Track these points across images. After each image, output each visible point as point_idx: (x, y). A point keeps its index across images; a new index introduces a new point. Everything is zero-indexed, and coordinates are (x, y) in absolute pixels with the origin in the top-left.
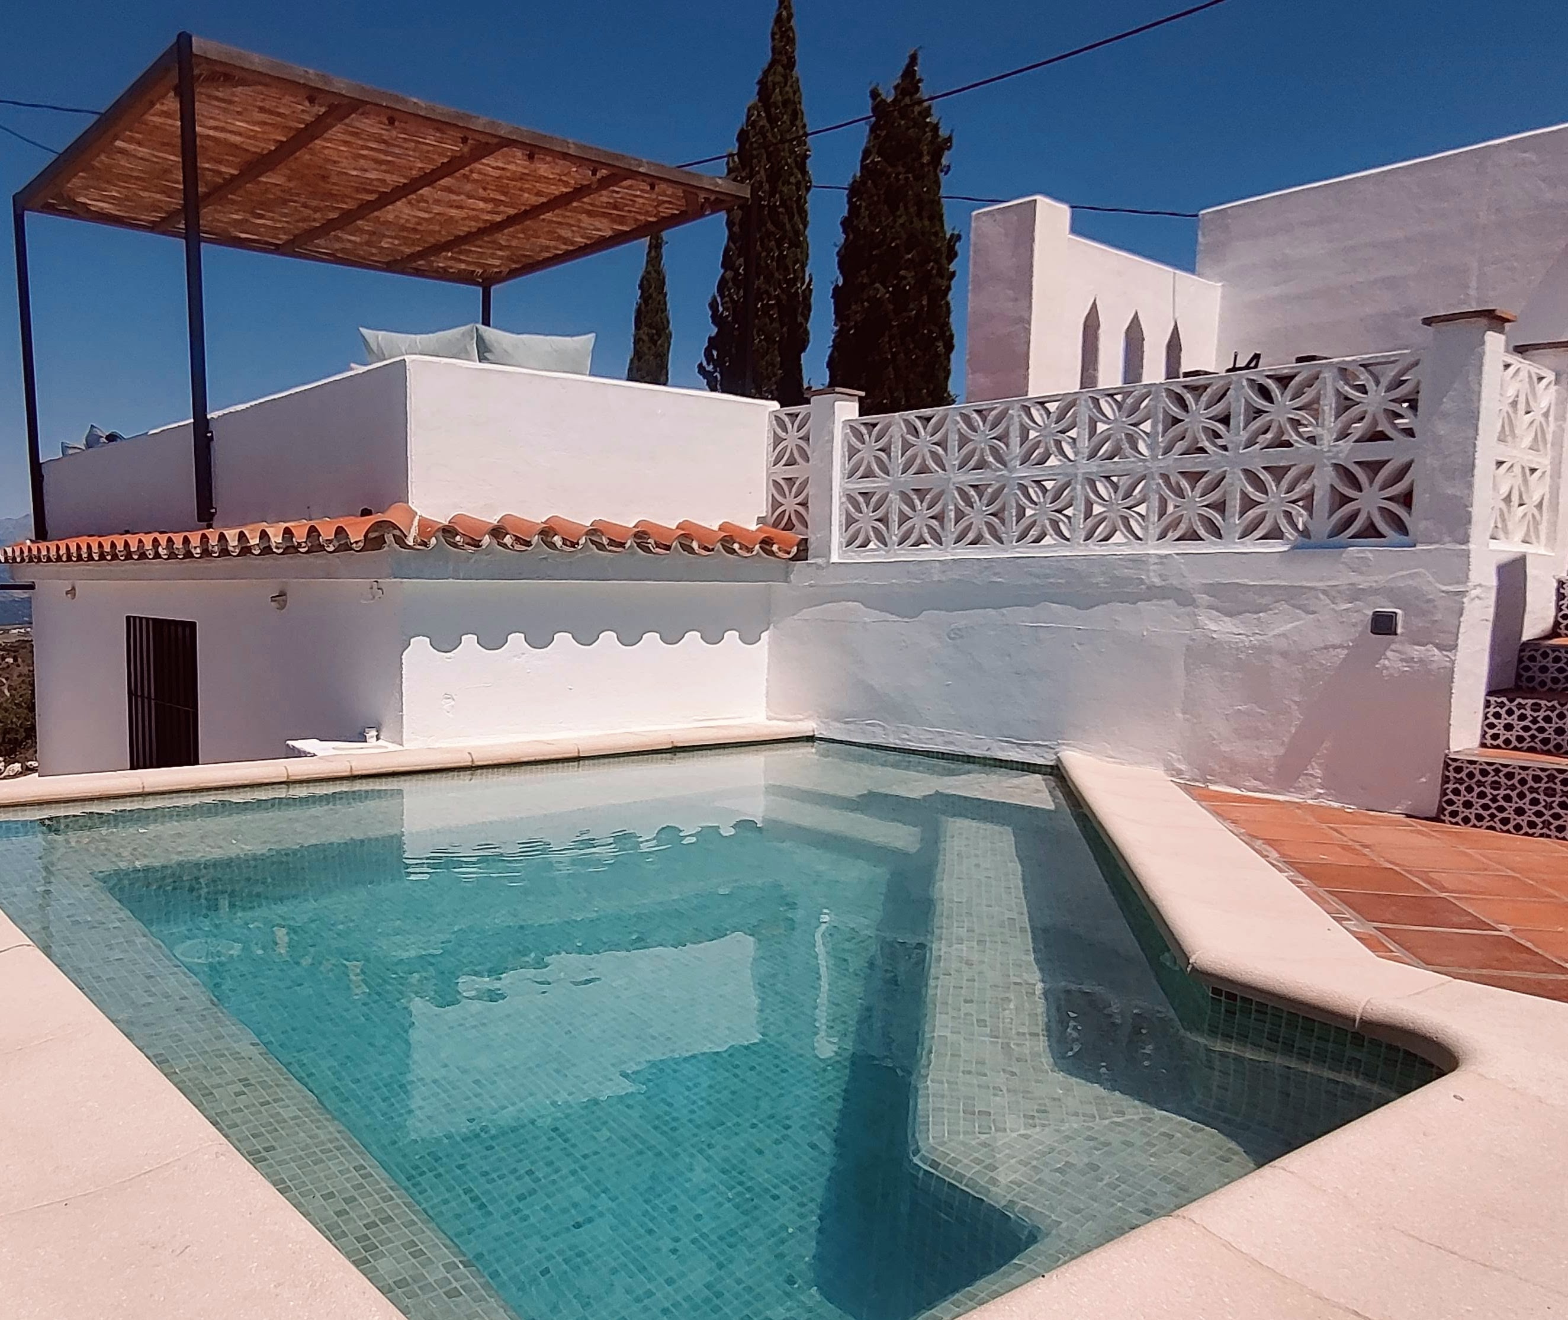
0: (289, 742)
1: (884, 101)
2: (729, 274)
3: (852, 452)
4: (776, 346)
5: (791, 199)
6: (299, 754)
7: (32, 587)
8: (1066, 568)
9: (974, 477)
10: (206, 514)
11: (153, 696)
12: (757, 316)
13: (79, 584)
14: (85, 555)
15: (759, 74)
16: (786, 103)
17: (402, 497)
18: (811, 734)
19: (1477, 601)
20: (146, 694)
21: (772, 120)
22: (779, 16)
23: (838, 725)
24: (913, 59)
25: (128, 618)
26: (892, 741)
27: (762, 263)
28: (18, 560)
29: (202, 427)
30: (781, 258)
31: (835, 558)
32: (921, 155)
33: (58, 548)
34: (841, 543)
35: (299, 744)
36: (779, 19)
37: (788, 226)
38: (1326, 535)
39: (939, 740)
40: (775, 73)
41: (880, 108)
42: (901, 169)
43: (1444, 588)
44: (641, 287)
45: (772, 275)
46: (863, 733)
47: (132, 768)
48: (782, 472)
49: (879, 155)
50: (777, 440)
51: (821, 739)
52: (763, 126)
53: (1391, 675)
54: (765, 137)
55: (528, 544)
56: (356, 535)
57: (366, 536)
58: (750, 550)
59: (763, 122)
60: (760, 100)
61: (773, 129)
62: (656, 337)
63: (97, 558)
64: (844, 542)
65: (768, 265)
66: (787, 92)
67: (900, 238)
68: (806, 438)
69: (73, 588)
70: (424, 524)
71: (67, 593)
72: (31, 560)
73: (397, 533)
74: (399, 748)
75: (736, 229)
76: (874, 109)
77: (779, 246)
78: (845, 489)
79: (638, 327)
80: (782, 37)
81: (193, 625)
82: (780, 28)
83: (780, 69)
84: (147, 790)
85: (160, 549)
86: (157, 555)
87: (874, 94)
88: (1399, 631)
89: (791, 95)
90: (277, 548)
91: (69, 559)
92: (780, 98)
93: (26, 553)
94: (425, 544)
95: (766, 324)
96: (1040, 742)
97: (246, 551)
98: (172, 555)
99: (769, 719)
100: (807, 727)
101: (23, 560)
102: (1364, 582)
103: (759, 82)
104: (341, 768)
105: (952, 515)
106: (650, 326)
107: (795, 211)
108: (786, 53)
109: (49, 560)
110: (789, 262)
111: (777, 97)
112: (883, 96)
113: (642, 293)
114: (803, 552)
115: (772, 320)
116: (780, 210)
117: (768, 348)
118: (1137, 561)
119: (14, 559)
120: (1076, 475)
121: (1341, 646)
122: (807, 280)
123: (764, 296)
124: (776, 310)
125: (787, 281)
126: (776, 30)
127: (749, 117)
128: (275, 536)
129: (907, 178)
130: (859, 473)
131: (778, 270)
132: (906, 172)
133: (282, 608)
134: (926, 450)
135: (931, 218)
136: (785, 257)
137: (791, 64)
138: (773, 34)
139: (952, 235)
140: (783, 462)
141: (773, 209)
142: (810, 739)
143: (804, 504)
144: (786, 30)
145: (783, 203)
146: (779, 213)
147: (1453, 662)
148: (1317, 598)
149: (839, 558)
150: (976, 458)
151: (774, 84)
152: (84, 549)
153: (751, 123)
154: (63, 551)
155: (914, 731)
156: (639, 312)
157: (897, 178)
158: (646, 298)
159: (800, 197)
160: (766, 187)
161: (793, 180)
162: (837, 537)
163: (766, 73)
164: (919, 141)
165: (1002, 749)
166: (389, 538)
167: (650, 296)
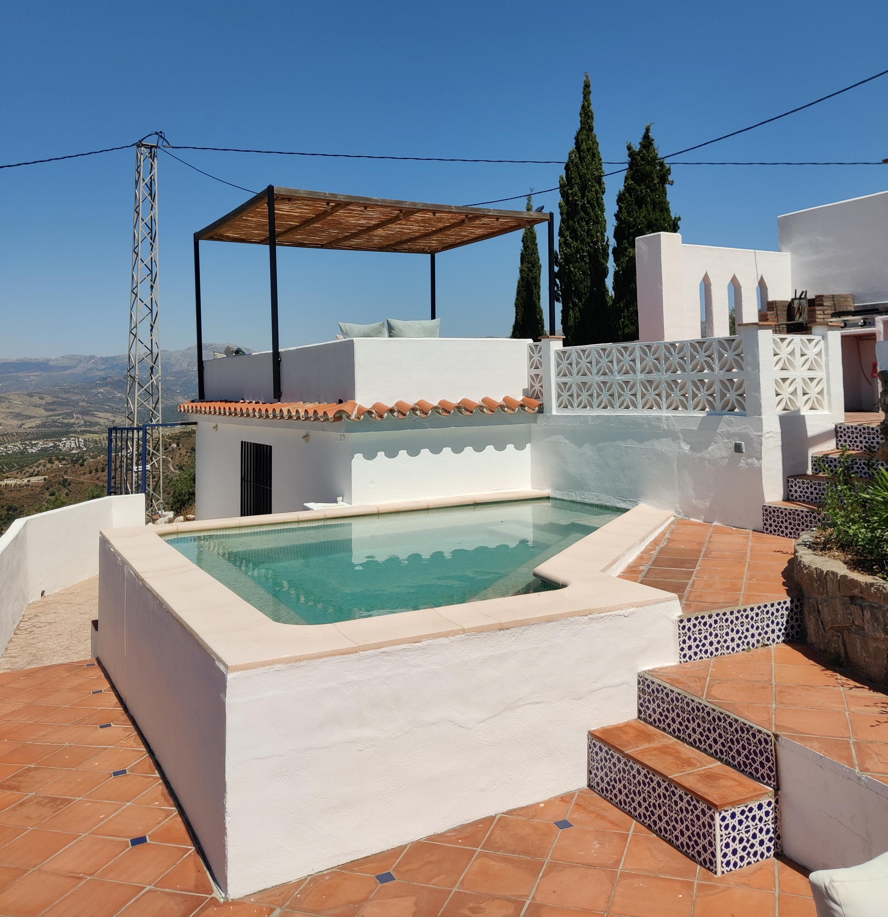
0: (305, 504)
1: (634, 151)
2: (563, 239)
3: (558, 365)
4: (589, 277)
5: (592, 199)
6: (307, 509)
7: (196, 423)
8: (634, 421)
9: (602, 378)
10: (278, 395)
11: (252, 481)
12: (577, 262)
13: (219, 425)
14: (222, 412)
15: (574, 134)
16: (588, 150)
17: (353, 397)
18: (548, 496)
19: (771, 439)
20: (249, 480)
21: (581, 159)
22: (583, 105)
23: (558, 492)
24: (648, 130)
25: (242, 442)
26: (579, 499)
27: (579, 234)
28: (191, 411)
29: (276, 354)
30: (589, 230)
31: (554, 413)
32: (653, 179)
33: (210, 408)
34: (556, 406)
35: (308, 505)
36: (583, 107)
37: (592, 214)
38: (720, 409)
39: (595, 498)
40: (582, 134)
41: (632, 154)
42: (643, 187)
43: (756, 433)
44: (523, 241)
45: (584, 240)
46: (568, 495)
47: (242, 516)
48: (535, 372)
49: (632, 181)
50: (531, 357)
51: (552, 498)
52: (577, 163)
53: (743, 469)
54: (578, 168)
55: (405, 415)
56: (331, 415)
57: (334, 416)
58: (514, 410)
59: (577, 160)
60: (576, 148)
61: (582, 163)
62: (531, 268)
63: (228, 414)
64: (558, 405)
65: (582, 234)
66: (589, 144)
67: (643, 223)
68: (541, 357)
69: (217, 426)
70: (360, 409)
71: (214, 428)
72: (197, 412)
73: (347, 414)
74: (349, 506)
75: (565, 216)
76: (630, 156)
77: (587, 223)
78: (556, 381)
79: (522, 263)
80: (585, 115)
81: (271, 447)
82: (584, 112)
83: (585, 132)
84: (241, 525)
85: (256, 413)
86: (254, 416)
87: (629, 148)
88: (744, 451)
89: (592, 145)
90: (303, 417)
91: (215, 413)
92: (585, 147)
93: (194, 409)
94: (359, 418)
95: (582, 266)
96: (632, 499)
97: (290, 417)
98: (261, 416)
99: (532, 488)
100: (547, 492)
101: (193, 411)
102: (732, 430)
103: (575, 138)
104: (321, 515)
105: (595, 395)
106: (529, 263)
107: (596, 205)
108: (588, 124)
109: (205, 413)
110: (593, 232)
111: (584, 147)
112: (634, 149)
113: (524, 244)
114: (541, 410)
115: (586, 263)
116: (587, 205)
117: (584, 278)
118: (659, 419)
119: (188, 411)
120: (637, 379)
121: (727, 458)
122: (606, 240)
123: (580, 251)
124: (588, 257)
125: (592, 242)
126: (582, 112)
127: (570, 158)
128: (302, 412)
129: (646, 191)
130: (561, 374)
131: (588, 236)
132: (646, 188)
133: (307, 442)
134: (584, 366)
135: (662, 211)
136: (591, 230)
137: (591, 129)
138: (581, 114)
139: (675, 218)
140: (534, 367)
141: (583, 205)
142: (548, 498)
143: (542, 387)
144: (587, 112)
145: (589, 202)
146: (586, 207)
147: (761, 464)
148: (718, 436)
149: (557, 412)
150: (602, 370)
151: (582, 141)
152: (222, 410)
153: (571, 160)
154: (212, 409)
155: (586, 494)
156: (522, 255)
157: (642, 192)
158: (526, 247)
159: (598, 198)
160: (579, 194)
161: (593, 189)
162: (554, 403)
163: (578, 134)
164: (652, 173)
165: (618, 502)
166: (344, 416)
167: (528, 247)
